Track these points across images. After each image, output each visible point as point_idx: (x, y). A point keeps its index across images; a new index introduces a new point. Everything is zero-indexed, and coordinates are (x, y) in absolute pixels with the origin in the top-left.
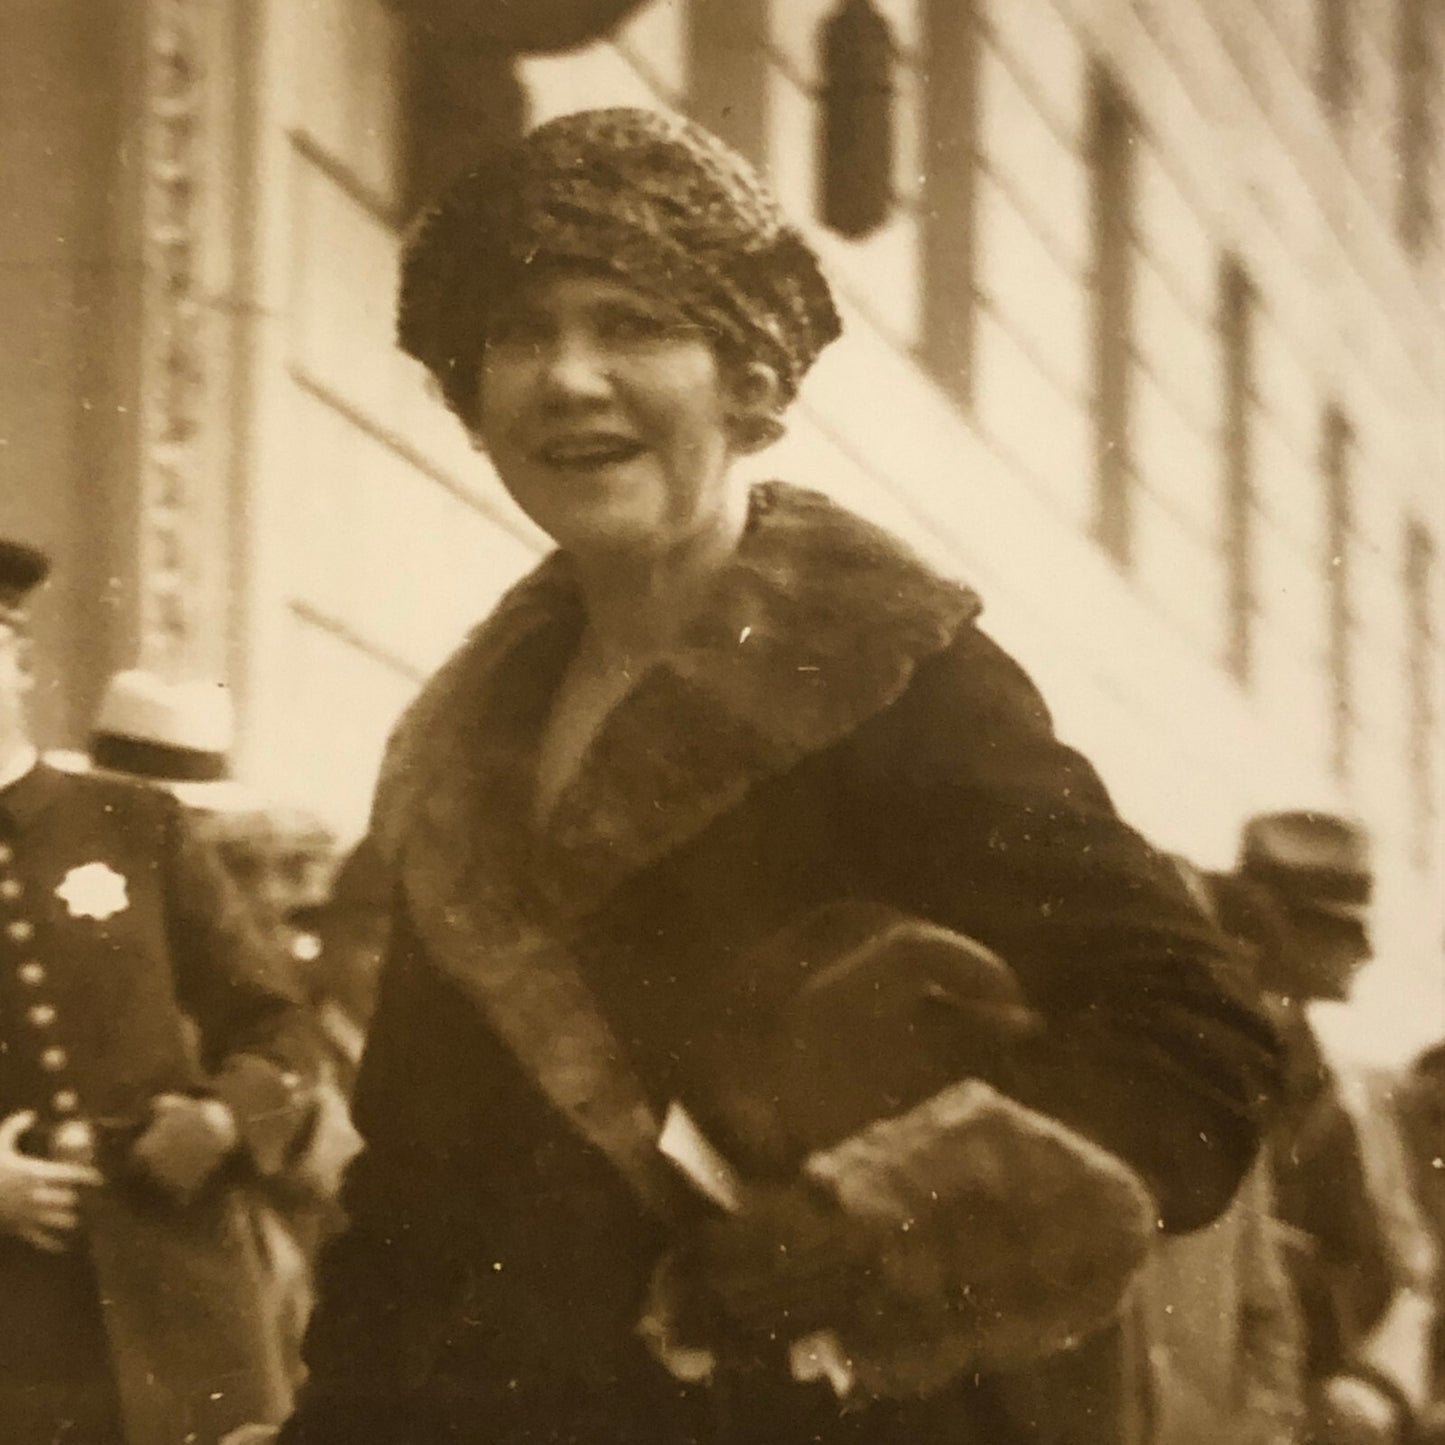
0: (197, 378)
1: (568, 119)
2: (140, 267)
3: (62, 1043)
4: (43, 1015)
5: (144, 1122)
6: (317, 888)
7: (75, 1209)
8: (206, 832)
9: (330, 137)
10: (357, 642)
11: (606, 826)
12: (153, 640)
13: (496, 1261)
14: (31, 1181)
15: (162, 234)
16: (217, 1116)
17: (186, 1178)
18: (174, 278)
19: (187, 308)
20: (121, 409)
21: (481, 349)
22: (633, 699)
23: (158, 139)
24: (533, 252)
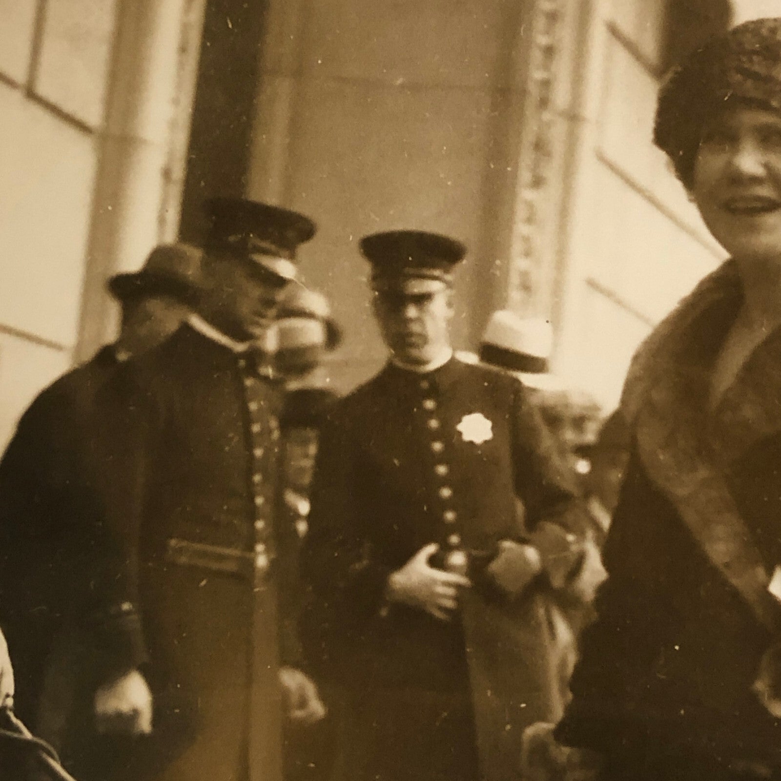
0: (548, 154)
1: (753, 22)
2: (524, 92)
3: (453, 508)
4: (446, 492)
5: (494, 554)
6: (590, 436)
7: (456, 599)
8: (534, 400)
9: (627, 27)
10: (619, 302)
11: (749, 412)
12: (515, 295)
13: (677, 645)
14: (434, 582)
15: (538, 75)
16: (531, 554)
17: (513, 586)
18: (541, 99)
19: (546, 116)
20: (509, 169)
21: (697, 146)
22: (767, 343)
23: (540, 23)
24: (729, 95)
